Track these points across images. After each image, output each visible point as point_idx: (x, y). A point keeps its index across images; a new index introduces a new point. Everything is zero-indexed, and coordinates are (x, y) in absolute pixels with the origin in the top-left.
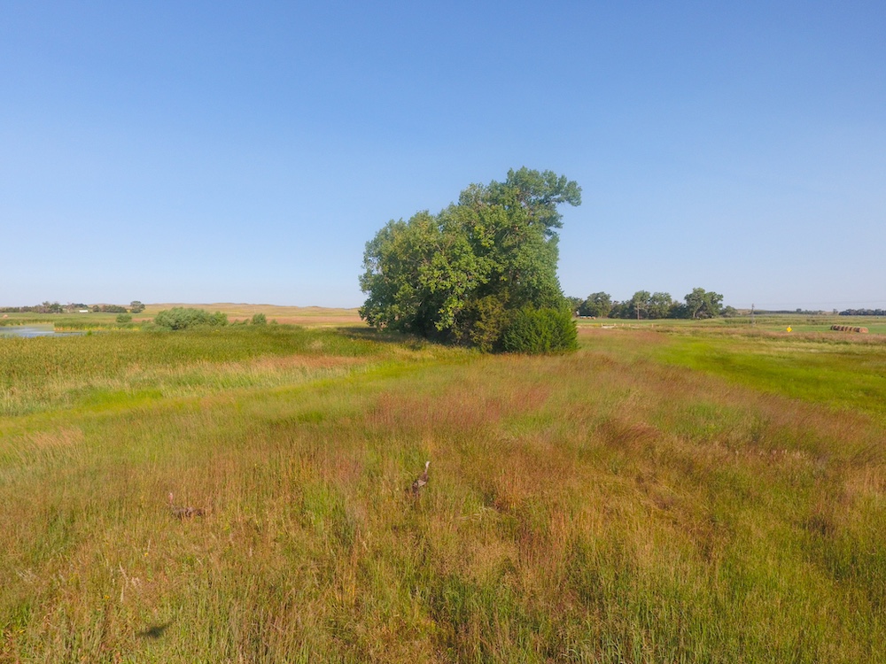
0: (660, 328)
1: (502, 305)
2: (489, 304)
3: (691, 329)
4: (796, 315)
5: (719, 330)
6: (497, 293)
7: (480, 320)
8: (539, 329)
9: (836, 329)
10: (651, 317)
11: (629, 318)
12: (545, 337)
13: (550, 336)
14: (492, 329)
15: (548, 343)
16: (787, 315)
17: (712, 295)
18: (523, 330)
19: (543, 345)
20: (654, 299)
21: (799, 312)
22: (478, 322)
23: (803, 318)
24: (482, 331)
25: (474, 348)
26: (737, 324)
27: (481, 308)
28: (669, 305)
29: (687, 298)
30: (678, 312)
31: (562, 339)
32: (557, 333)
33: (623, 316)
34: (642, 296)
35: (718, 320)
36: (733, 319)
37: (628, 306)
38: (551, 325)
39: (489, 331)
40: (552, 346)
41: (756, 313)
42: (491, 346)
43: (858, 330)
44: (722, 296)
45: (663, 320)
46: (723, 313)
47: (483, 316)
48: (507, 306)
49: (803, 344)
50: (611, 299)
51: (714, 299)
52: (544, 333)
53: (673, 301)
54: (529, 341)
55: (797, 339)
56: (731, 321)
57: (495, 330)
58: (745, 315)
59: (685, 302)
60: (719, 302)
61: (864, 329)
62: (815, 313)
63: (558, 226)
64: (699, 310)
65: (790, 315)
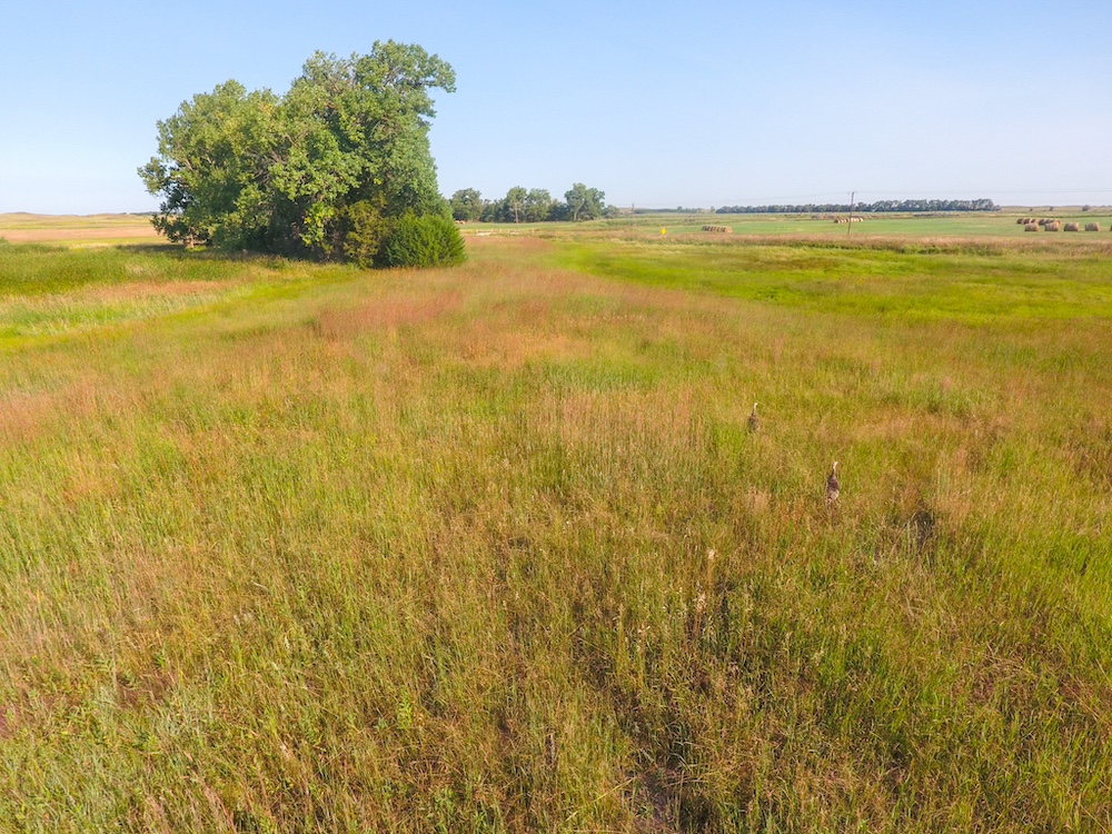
0: (541, 233)
1: (377, 212)
2: (362, 211)
3: (573, 233)
4: (676, 214)
5: (600, 234)
6: (369, 198)
7: (354, 230)
8: (425, 239)
9: (706, 229)
10: (529, 221)
11: (505, 221)
12: (433, 248)
13: (437, 246)
14: (370, 242)
15: (436, 254)
16: (668, 214)
17: (594, 192)
18: (408, 241)
19: (431, 257)
20: (531, 197)
21: (680, 210)
22: (351, 234)
23: (683, 216)
24: (358, 244)
25: (352, 265)
26: (618, 226)
27: (353, 216)
28: (548, 204)
29: (568, 196)
30: (558, 214)
31: (449, 251)
32: (444, 243)
33: (496, 219)
34: (518, 194)
35: (600, 221)
36: (615, 220)
37: (502, 206)
38: (437, 234)
39: (367, 244)
40: (441, 257)
41: (638, 212)
42: (371, 261)
43: (724, 230)
44: (603, 193)
45: (542, 223)
46: (605, 214)
47: (357, 226)
48: (384, 213)
49: (674, 247)
50: (481, 197)
51: (596, 196)
52: (431, 244)
53: (552, 199)
54: (415, 252)
55: (669, 241)
56: (613, 224)
57: (374, 242)
58: (627, 215)
59: (564, 201)
60: (601, 201)
61: (729, 229)
62: (694, 211)
63: (431, 114)
64: (581, 210)
65: (672, 214)
